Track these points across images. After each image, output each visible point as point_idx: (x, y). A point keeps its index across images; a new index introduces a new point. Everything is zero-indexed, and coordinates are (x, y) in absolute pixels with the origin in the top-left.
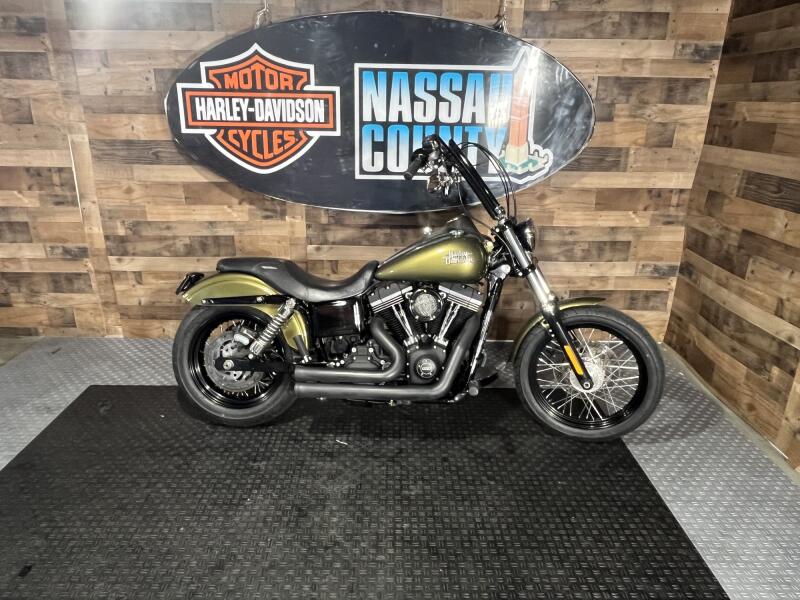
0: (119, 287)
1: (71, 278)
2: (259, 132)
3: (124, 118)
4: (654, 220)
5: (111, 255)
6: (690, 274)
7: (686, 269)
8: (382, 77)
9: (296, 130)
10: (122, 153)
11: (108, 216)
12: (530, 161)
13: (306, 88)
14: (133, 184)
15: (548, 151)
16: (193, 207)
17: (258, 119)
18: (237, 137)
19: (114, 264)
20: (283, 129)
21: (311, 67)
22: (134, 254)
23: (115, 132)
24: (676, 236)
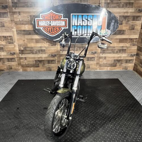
0: (21, 61)
1: (12, 59)
2: (52, 28)
3: (23, 26)
4: (131, 45)
5: (20, 54)
6: (138, 55)
7: (137, 55)
8: (76, 16)
9: (59, 27)
10: (23, 33)
11: (20, 46)
12: (106, 33)
13: (61, 19)
14: (25, 39)
15: (110, 31)
16: (37, 44)
17: (52, 25)
18: (47, 29)
19: (21, 56)
20: (56, 27)
21: (62, 15)
22: (25, 54)
23: (21, 28)
24: (135, 48)
